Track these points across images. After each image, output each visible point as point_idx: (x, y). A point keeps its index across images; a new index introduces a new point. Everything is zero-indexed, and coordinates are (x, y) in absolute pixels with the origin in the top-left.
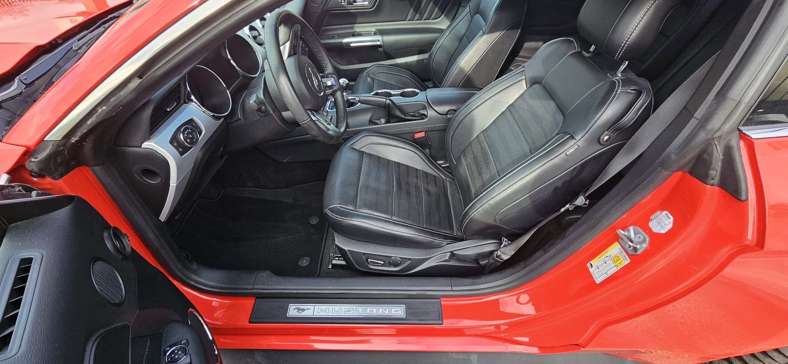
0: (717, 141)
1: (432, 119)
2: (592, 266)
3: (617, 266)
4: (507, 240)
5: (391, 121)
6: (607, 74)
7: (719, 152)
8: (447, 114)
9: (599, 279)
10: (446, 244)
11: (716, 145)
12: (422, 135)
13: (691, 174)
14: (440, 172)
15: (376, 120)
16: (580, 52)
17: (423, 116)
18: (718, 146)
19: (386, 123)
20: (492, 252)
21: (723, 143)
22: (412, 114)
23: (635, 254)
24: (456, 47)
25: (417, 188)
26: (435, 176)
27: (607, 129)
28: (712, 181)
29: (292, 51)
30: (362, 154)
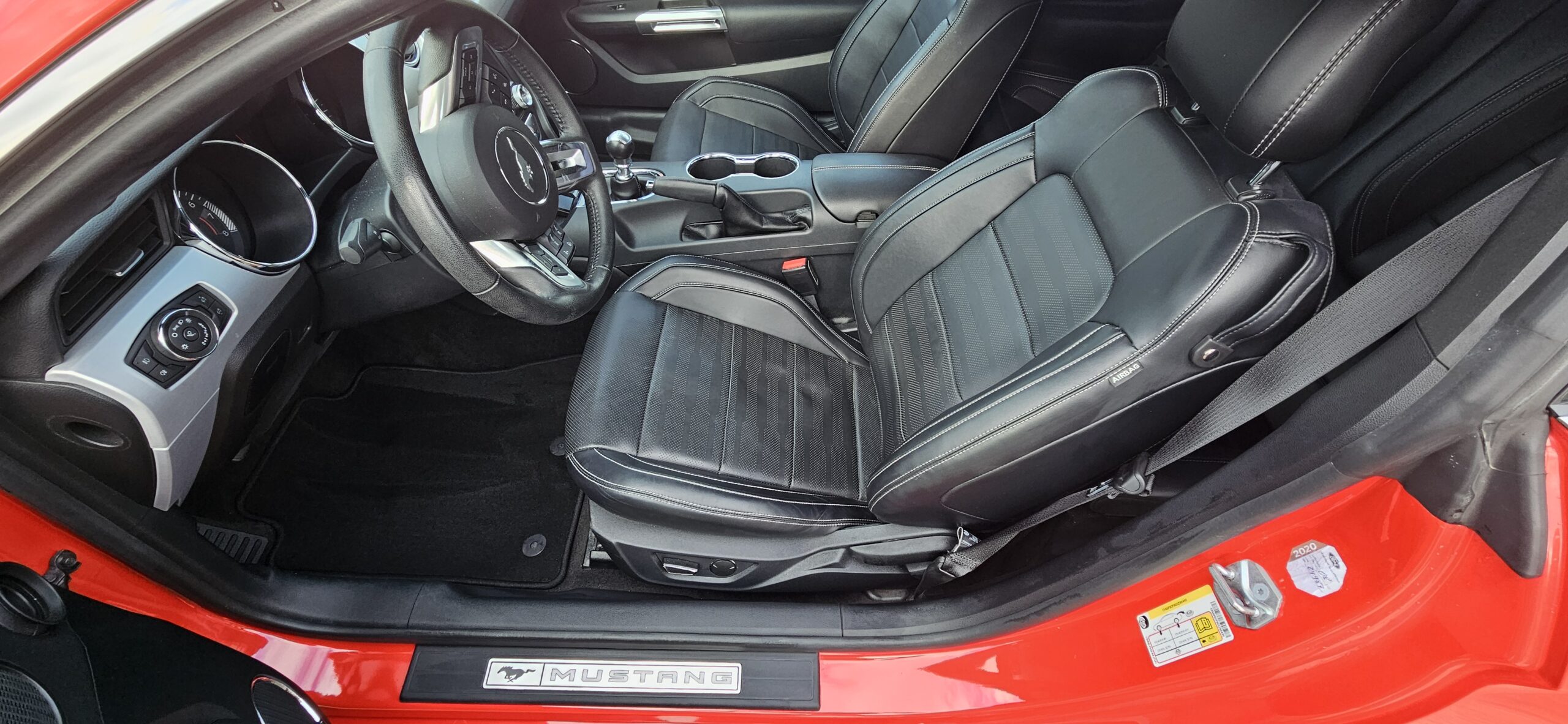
0: (1487, 432)
1: (824, 232)
2: (1147, 622)
3: (1204, 641)
4: (967, 533)
5: (730, 231)
6: (1226, 181)
7: (1489, 455)
8: (856, 221)
9: (1160, 659)
10: (838, 528)
11: (1483, 441)
12: (799, 265)
13: (1405, 486)
14: (837, 346)
15: (697, 226)
16: (1169, 109)
17: (802, 223)
18: (1487, 444)
19: (721, 235)
20: (933, 556)
21: (1504, 436)
22: (779, 215)
23: (1248, 627)
24: (892, 44)
25: (783, 388)
26: (825, 357)
27: (1212, 331)
28: (1457, 516)
29: (462, 96)
30: (660, 306)
